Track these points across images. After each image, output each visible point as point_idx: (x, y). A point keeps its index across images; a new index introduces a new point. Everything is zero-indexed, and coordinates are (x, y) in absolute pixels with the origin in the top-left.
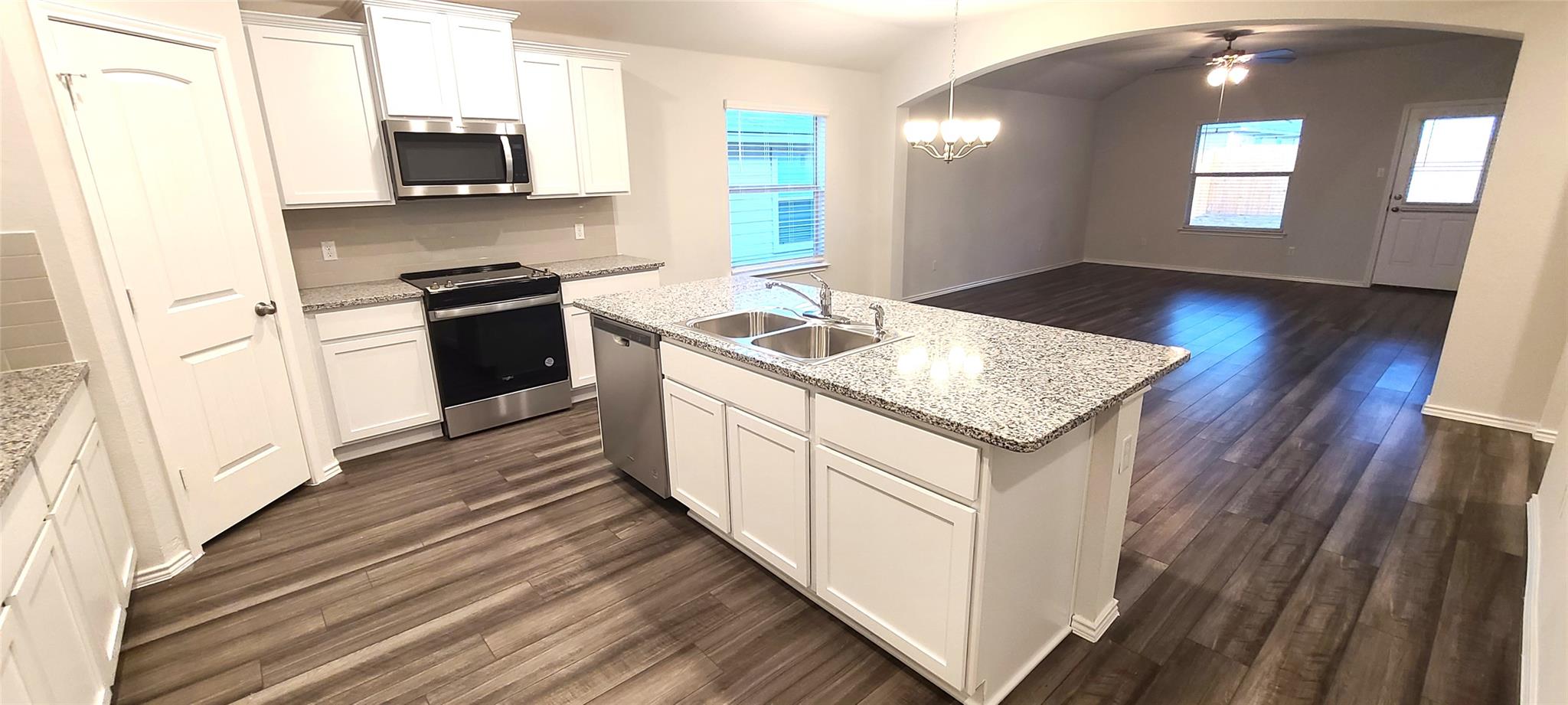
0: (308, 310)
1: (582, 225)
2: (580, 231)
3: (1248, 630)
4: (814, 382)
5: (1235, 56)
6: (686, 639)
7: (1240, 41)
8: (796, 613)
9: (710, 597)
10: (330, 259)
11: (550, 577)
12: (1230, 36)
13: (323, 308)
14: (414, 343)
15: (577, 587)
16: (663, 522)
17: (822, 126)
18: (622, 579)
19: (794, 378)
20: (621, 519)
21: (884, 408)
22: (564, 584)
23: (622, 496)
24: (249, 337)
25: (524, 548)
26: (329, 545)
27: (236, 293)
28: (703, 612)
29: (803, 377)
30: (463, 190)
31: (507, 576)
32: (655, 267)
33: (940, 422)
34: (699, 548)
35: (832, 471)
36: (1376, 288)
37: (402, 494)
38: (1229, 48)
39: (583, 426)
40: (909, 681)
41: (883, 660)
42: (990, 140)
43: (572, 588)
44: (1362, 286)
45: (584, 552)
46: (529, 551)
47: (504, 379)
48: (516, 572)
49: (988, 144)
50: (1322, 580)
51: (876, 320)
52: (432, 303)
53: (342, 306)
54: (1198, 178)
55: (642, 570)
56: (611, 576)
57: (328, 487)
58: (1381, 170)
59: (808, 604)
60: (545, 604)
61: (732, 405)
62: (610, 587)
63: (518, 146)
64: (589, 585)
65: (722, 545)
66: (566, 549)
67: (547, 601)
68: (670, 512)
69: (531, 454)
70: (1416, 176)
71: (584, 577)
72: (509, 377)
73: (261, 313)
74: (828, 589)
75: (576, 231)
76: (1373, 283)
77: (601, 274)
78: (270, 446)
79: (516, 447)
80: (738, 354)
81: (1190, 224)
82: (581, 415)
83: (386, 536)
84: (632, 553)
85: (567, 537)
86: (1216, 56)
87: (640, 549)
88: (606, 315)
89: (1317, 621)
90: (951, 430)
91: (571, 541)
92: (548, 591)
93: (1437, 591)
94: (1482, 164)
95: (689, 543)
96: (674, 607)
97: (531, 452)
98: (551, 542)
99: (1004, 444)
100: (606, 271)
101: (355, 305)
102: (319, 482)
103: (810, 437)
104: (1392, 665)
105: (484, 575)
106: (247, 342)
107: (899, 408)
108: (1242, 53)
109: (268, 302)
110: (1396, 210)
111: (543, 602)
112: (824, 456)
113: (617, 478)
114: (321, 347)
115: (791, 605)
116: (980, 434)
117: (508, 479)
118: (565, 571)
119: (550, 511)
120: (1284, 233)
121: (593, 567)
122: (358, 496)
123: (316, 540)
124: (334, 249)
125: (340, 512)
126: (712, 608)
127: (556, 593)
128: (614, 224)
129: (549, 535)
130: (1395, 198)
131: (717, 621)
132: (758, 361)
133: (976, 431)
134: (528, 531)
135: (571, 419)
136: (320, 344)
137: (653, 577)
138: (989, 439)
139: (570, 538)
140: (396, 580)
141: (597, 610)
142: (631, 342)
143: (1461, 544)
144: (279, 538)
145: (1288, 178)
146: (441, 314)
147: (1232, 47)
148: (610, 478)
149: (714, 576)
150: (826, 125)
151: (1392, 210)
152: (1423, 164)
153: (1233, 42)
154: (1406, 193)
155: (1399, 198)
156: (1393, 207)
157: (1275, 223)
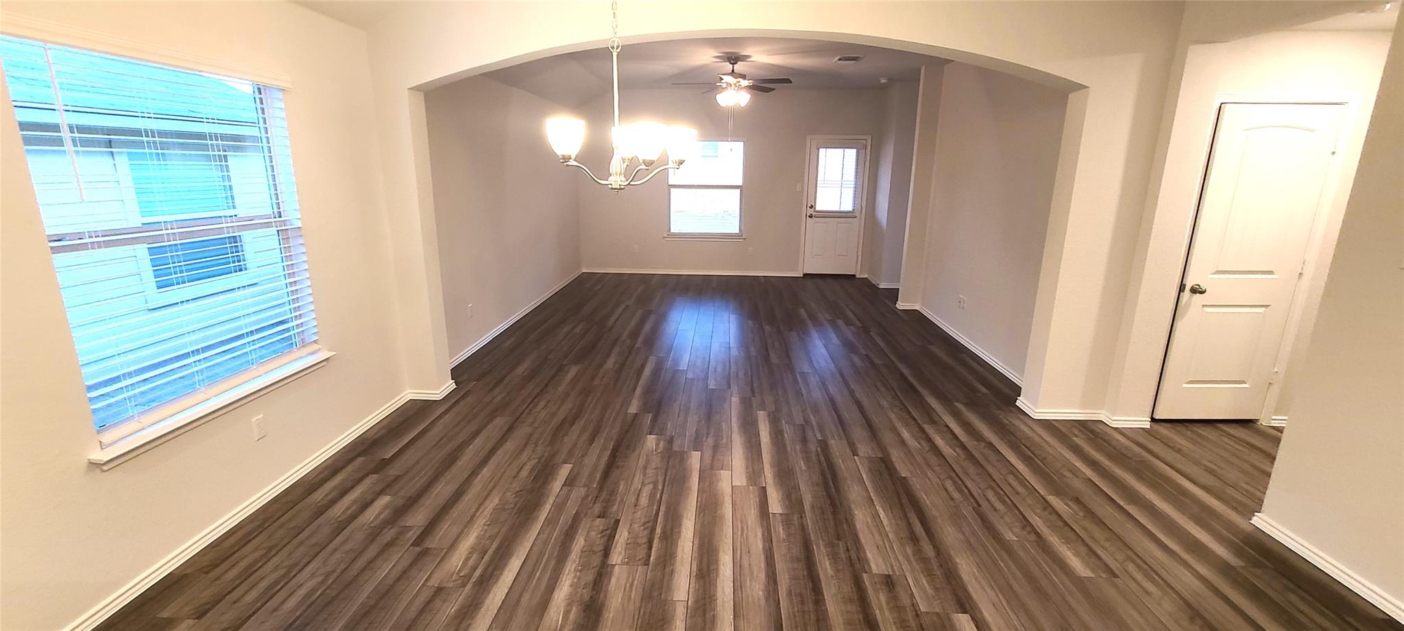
5: (738, 80)
12: (733, 60)
17: (277, 108)
36: (806, 275)
38: (733, 71)
44: (797, 275)
54: (672, 189)
58: (799, 185)
70: (819, 190)
76: (805, 272)
81: (672, 231)
94: (853, 183)
108: (742, 77)
110: (811, 216)
120: (742, 237)
145: (739, 191)
147: (735, 71)
150: (282, 105)
151: (809, 216)
152: (822, 182)
153: (735, 65)
154: (815, 203)
155: (811, 207)
156: (808, 214)
157: (735, 229)
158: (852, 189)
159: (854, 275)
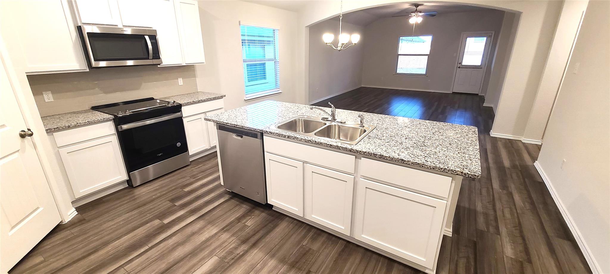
0: (49, 131)
1: (182, 78)
2: (181, 81)
3: (491, 222)
4: (362, 153)
5: (418, 13)
6: (305, 269)
7: (420, 8)
8: (343, 247)
9: (304, 247)
10: (49, 101)
11: (226, 251)
12: (417, 6)
13: (58, 129)
14: (111, 142)
15: (241, 254)
16: (264, 214)
17: (277, 33)
18: (261, 245)
19: (351, 151)
20: (244, 216)
21: (403, 163)
22: (234, 253)
23: (237, 205)
24: (18, 151)
25: (204, 239)
26: (92, 257)
27: (6, 127)
28: (305, 254)
29: (356, 151)
30: (130, 63)
31: (204, 255)
32: (222, 97)
33: (435, 168)
34: (286, 224)
35: (367, 189)
36: (453, 93)
37: (122, 221)
38: (416, 10)
39: (200, 173)
40: (401, 267)
41: (387, 261)
42: (356, 42)
43: (239, 255)
44: (450, 93)
45: (235, 235)
46: (207, 240)
47: (158, 155)
48: (207, 252)
49: (355, 44)
50: (500, 199)
51: (361, 121)
52: (118, 121)
53: (69, 127)
54: (399, 56)
55: (268, 239)
56: (254, 245)
57: (73, 224)
58: (455, 54)
59: (345, 241)
60: (230, 266)
61: (307, 162)
62: (257, 250)
63: (154, 41)
64: (246, 252)
65: (295, 221)
66: (225, 236)
67: (230, 264)
68: (264, 209)
69: (181, 190)
70: (465, 56)
71: (242, 248)
72: (160, 154)
73: (23, 136)
74: (362, 236)
75: (179, 81)
76: (453, 92)
77: (199, 102)
78: (38, 208)
79: (171, 187)
80: (316, 142)
81: (397, 72)
82: (196, 167)
83: (124, 245)
84: (258, 232)
85: (223, 229)
86: (412, 12)
87: (261, 229)
88: (228, 124)
89: (508, 215)
90: (441, 171)
91: (225, 231)
92: (229, 259)
93: (530, 197)
94: (483, 53)
95: (281, 222)
96: (291, 255)
97: (181, 188)
98: (216, 234)
99: (469, 176)
100: (201, 100)
101: (76, 126)
102: (67, 221)
103: (355, 175)
104: (535, 226)
105: (191, 257)
106: (17, 154)
107: (412, 163)
108: (420, 12)
109: (26, 130)
110: (459, 67)
111: (229, 265)
112: (362, 183)
113: (231, 196)
114: (58, 150)
115: (339, 243)
116: (456, 172)
117: (177, 204)
118: (231, 247)
119: (207, 217)
120: (427, 75)
121: (244, 242)
122: (95, 226)
123: (83, 255)
124: (50, 95)
125: (89, 237)
126: (308, 251)
127: (233, 259)
128: (196, 77)
129: (213, 230)
130: (459, 63)
131: (314, 257)
132: (328, 145)
133: (454, 171)
134: (201, 230)
135: (192, 170)
136: (57, 149)
137: (274, 242)
138: (461, 174)
139: (224, 230)
140: (143, 269)
141: (257, 263)
142: (243, 136)
143: (526, 180)
144: (58, 258)
145: (427, 56)
146: (125, 127)
148: (227, 197)
149: (300, 236)
150: (278, 33)
151: (458, 67)
152: (467, 52)
153: (417, 8)
154: (462, 62)
155: (460, 63)
156: (458, 66)
157: (424, 72)
158: (482, 55)
159: (478, 94)
